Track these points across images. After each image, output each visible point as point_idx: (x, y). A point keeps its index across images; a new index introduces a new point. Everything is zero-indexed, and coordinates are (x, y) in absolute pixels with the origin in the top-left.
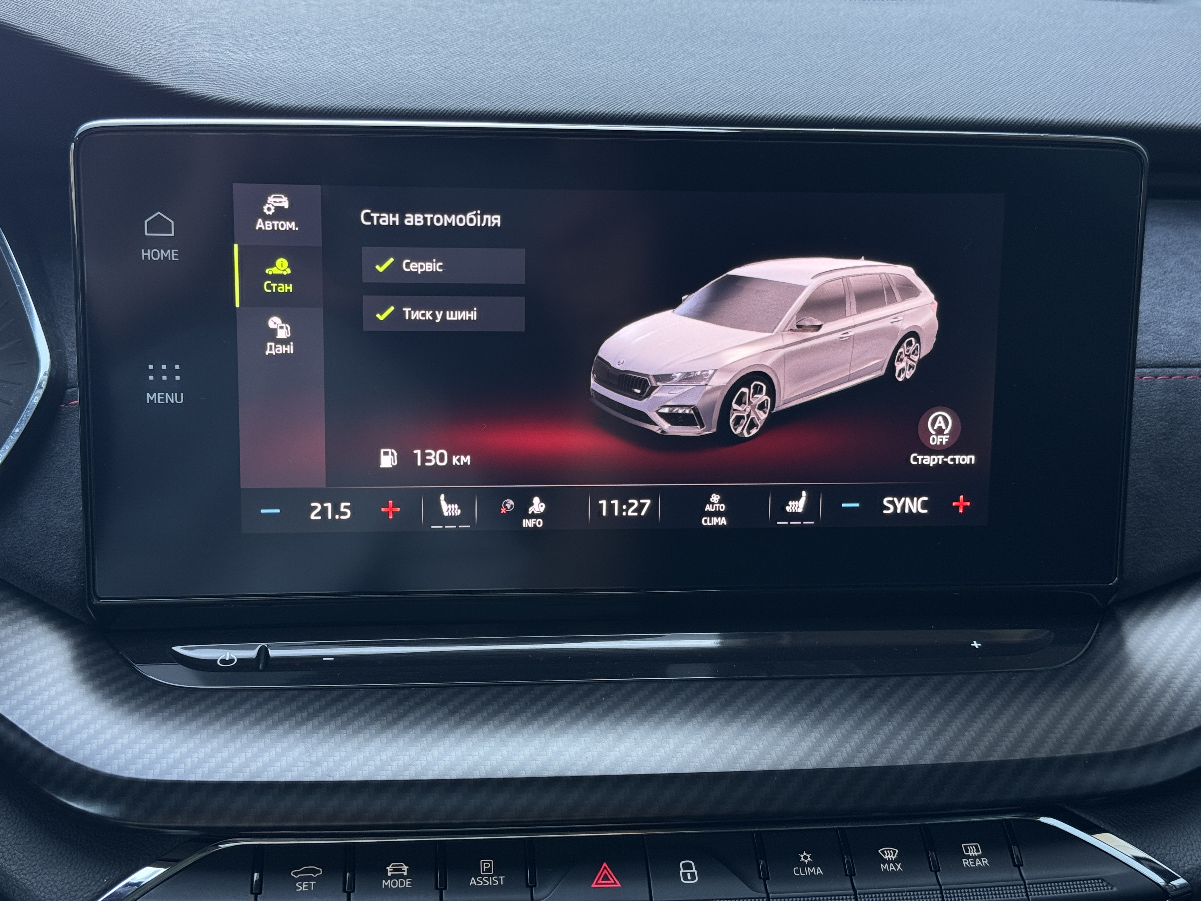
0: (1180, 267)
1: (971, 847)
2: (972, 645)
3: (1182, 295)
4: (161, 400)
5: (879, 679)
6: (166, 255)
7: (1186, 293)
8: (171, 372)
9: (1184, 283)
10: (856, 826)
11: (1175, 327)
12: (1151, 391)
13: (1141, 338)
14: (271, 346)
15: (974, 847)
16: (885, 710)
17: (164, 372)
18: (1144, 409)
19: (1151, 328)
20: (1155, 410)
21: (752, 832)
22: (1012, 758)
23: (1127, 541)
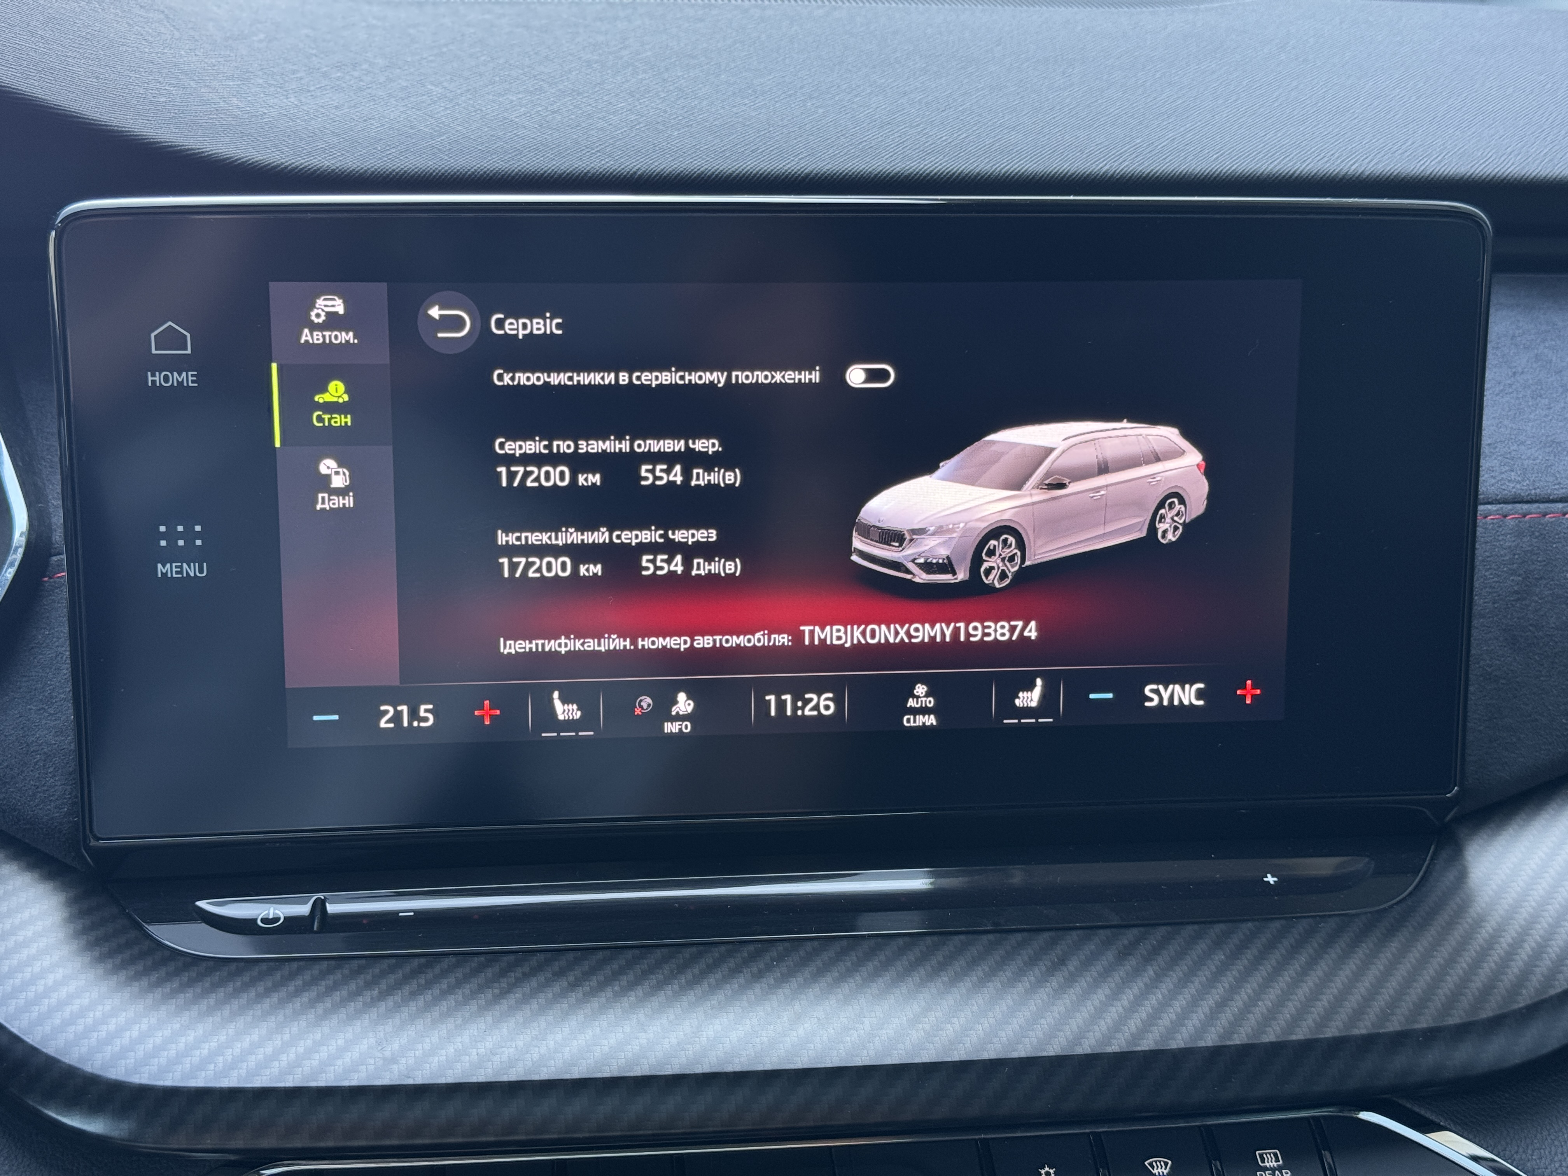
0: (1535, 365)
1: (1268, 1155)
2: (1265, 879)
3: (1538, 404)
4: (177, 573)
5: (1142, 929)
6: (180, 380)
7: (1543, 401)
8: (190, 536)
9: (1539, 387)
10: (1115, 1129)
11: (1529, 449)
12: (1499, 536)
13: (1484, 463)
14: (323, 498)
15: (1272, 1155)
16: (1151, 973)
17: (181, 536)
18: (1489, 559)
19: (1497, 450)
20: (1503, 560)
21: (976, 1140)
22: (1322, 1036)
23: (1470, 737)
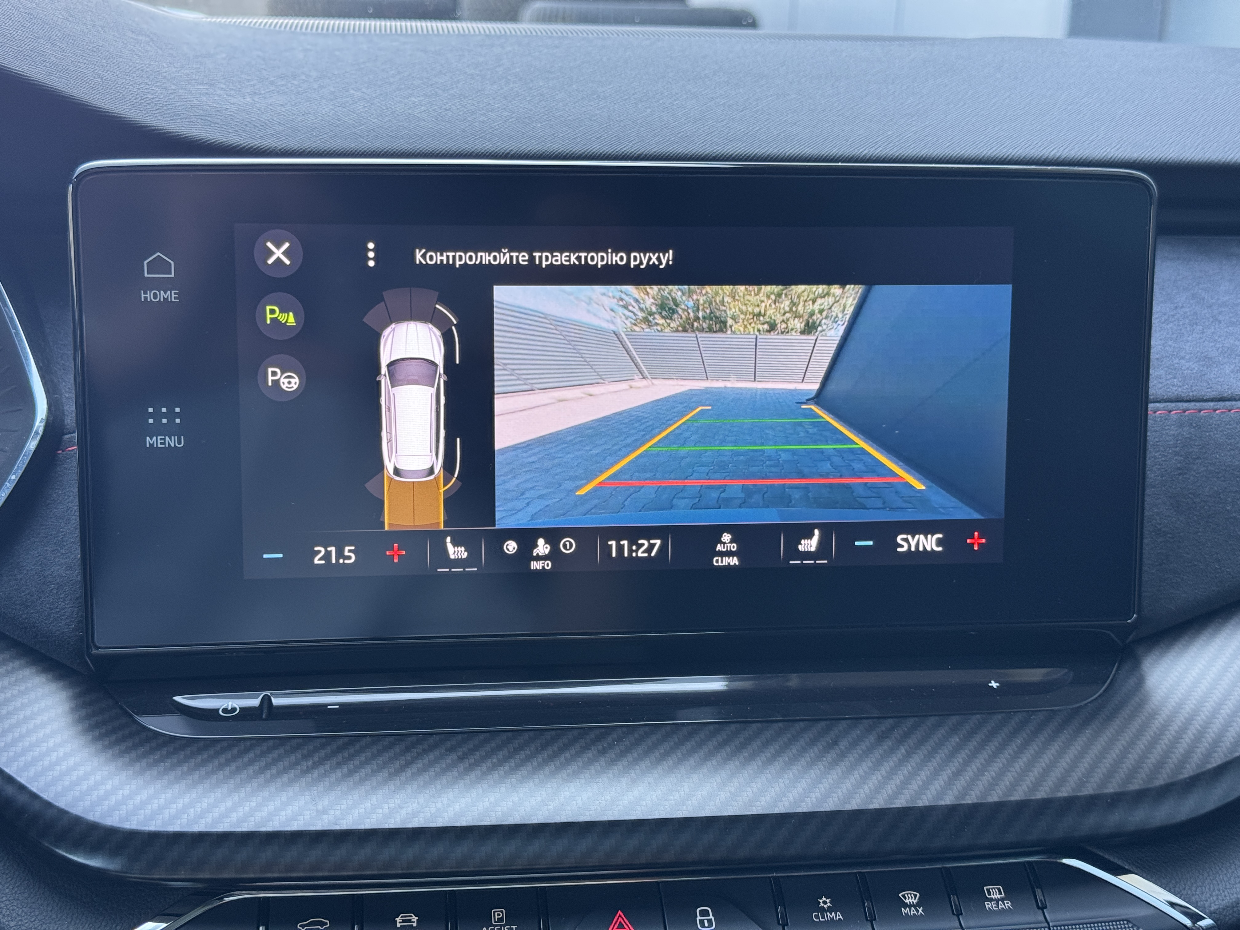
0: (1191, 302)
1: (994, 890)
2: (990, 684)
3: (1194, 330)
4: (161, 444)
5: (896, 720)
6: (166, 297)
7: (1198, 327)
8: (171, 415)
9: (1195, 317)
10: (876, 870)
11: (1187, 362)
12: (1165, 426)
13: (1153, 372)
15: (996, 890)
16: (903, 751)
17: (164, 415)
18: (1158, 444)
19: (1163, 363)
20: (1169, 445)
21: (770, 878)
22: (1033, 798)
23: (1145, 577)
